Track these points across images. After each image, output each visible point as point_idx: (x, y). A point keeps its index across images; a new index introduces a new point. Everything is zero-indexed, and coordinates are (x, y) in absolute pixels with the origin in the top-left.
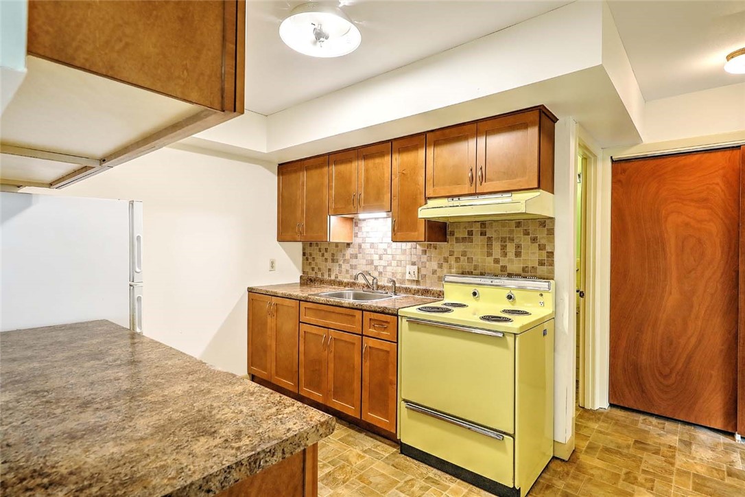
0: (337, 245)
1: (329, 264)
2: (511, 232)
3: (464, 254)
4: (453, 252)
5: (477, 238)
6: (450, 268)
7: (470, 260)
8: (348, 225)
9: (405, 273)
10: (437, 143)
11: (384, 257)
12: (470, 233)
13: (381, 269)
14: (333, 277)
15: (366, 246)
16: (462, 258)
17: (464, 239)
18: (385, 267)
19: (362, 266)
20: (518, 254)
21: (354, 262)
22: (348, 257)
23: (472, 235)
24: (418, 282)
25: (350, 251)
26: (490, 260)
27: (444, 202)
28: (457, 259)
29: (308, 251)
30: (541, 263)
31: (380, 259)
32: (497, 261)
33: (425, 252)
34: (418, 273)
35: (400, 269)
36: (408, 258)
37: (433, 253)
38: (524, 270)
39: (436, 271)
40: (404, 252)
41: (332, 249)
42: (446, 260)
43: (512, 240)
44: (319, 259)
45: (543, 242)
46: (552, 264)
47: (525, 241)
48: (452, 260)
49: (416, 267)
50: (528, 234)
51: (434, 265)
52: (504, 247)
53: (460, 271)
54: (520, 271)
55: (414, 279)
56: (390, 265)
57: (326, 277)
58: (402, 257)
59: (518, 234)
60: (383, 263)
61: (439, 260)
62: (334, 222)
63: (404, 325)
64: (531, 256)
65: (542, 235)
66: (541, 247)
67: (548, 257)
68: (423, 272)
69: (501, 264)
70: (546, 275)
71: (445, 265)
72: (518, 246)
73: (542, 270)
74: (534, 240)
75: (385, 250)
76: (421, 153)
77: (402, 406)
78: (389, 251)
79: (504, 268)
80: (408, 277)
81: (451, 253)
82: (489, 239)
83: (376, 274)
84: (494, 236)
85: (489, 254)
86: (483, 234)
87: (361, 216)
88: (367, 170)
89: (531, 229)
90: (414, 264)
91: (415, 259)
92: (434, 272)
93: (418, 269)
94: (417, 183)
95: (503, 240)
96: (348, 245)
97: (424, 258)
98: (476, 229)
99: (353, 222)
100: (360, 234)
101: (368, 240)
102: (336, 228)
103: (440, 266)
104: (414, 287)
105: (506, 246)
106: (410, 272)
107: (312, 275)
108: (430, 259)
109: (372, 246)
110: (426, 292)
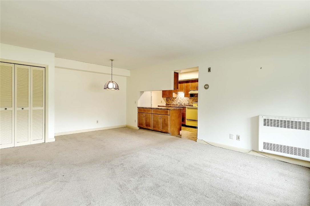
0: (174, 98)
1: (172, 102)
3: (196, 99)
8: (176, 94)
10: (192, 82)
13: (182, 102)
14: (173, 104)
15: (179, 98)
17: (196, 97)
19: (178, 101)
21: (177, 101)
22: (176, 100)
24: (189, 104)
25: (176, 99)
27: (193, 91)
28: (195, 100)
29: (167, 99)
33: (190, 99)
37: (191, 99)
40: (186, 99)
41: (172, 99)
42: (193, 100)
44: (170, 101)
48: (194, 100)
51: (191, 101)
56: (184, 101)
57: (171, 104)
62: (174, 94)
63: (187, 109)
75: (183, 99)
76: (189, 83)
77: (186, 120)
80: (187, 103)
81: (194, 99)
83: (181, 103)
87: (179, 93)
88: (180, 85)
90: (188, 101)
94: (188, 88)
96: (176, 98)
97: (190, 100)
99: (177, 94)
100: (178, 96)
102: (174, 95)
103: (192, 101)
104: (188, 105)
106: (187, 102)
107: (168, 104)
108: (191, 100)
109: (180, 98)
110: (190, 105)
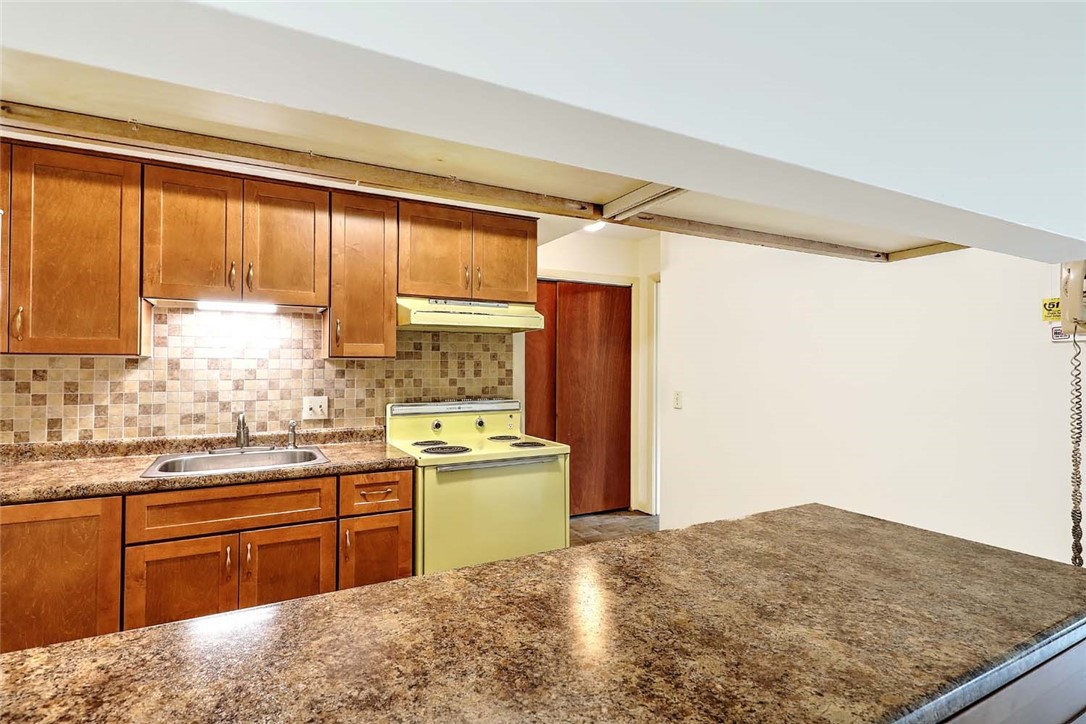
1: (53, 409)
2: (470, 346)
3: (409, 374)
4: (393, 372)
5: (428, 354)
6: (388, 394)
7: (418, 383)
9: (299, 411)
11: (247, 384)
12: (418, 347)
14: (71, 439)
16: (406, 381)
17: (408, 355)
18: (249, 404)
19: (181, 404)
20: (477, 373)
21: (152, 398)
23: (421, 349)
24: (327, 422)
25: (139, 376)
26: (445, 381)
28: (399, 383)
30: (501, 383)
31: (238, 387)
32: (453, 382)
33: (341, 374)
34: (329, 406)
35: (288, 405)
36: (305, 385)
37: (357, 374)
38: (483, 391)
39: (363, 401)
40: (297, 374)
42: (380, 384)
43: (471, 356)
45: (503, 359)
46: (511, 383)
47: (485, 358)
48: (391, 385)
49: (323, 400)
50: (488, 350)
51: (360, 393)
52: (461, 365)
53: (404, 398)
54: (478, 392)
55: (322, 417)
56: (263, 398)
57: (40, 440)
58: (293, 384)
59: (478, 350)
60: (243, 395)
61: (369, 385)
64: (492, 375)
65: (501, 351)
66: (501, 365)
67: (507, 375)
68: (337, 406)
69: (459, 385)
70: (507, 395)
71: (378, 391)
72: (478, 364)
73: (502, 390)
74: (494, 357)
75: (252, 372)
76: (390, 225)
78: (261, 373)
79: (461, 390)
80: (306, 415)
81: (389, 375)
82: (444, 355)
84: (450, 351)
85: (444, 374)
86: (436, 348)
89: (491, 343)
90: (318, 393)
91: (320, 384)
92: (360, 403)
93: (329, 401)
95: (461, 356)
96: (133, 361)
97: (341, 383)
98: (427, 341)
99: (152, 313)
100: (173, 341)
101: (198, 353)
103: (371, 393)
104: (324, 430)
105: (464, 364)
106: (312, 407)
108: (351, 384)
109: (213, 364)
110: (348, 435)
